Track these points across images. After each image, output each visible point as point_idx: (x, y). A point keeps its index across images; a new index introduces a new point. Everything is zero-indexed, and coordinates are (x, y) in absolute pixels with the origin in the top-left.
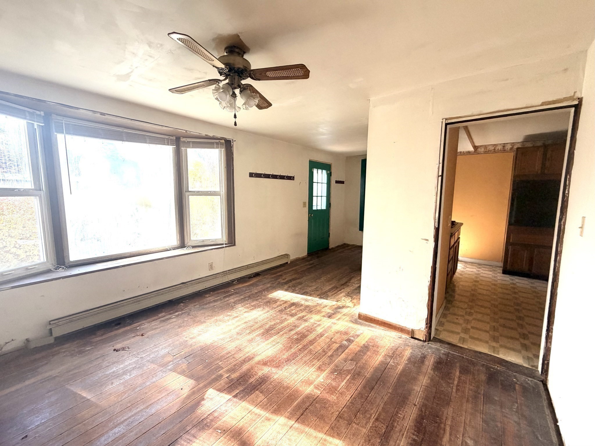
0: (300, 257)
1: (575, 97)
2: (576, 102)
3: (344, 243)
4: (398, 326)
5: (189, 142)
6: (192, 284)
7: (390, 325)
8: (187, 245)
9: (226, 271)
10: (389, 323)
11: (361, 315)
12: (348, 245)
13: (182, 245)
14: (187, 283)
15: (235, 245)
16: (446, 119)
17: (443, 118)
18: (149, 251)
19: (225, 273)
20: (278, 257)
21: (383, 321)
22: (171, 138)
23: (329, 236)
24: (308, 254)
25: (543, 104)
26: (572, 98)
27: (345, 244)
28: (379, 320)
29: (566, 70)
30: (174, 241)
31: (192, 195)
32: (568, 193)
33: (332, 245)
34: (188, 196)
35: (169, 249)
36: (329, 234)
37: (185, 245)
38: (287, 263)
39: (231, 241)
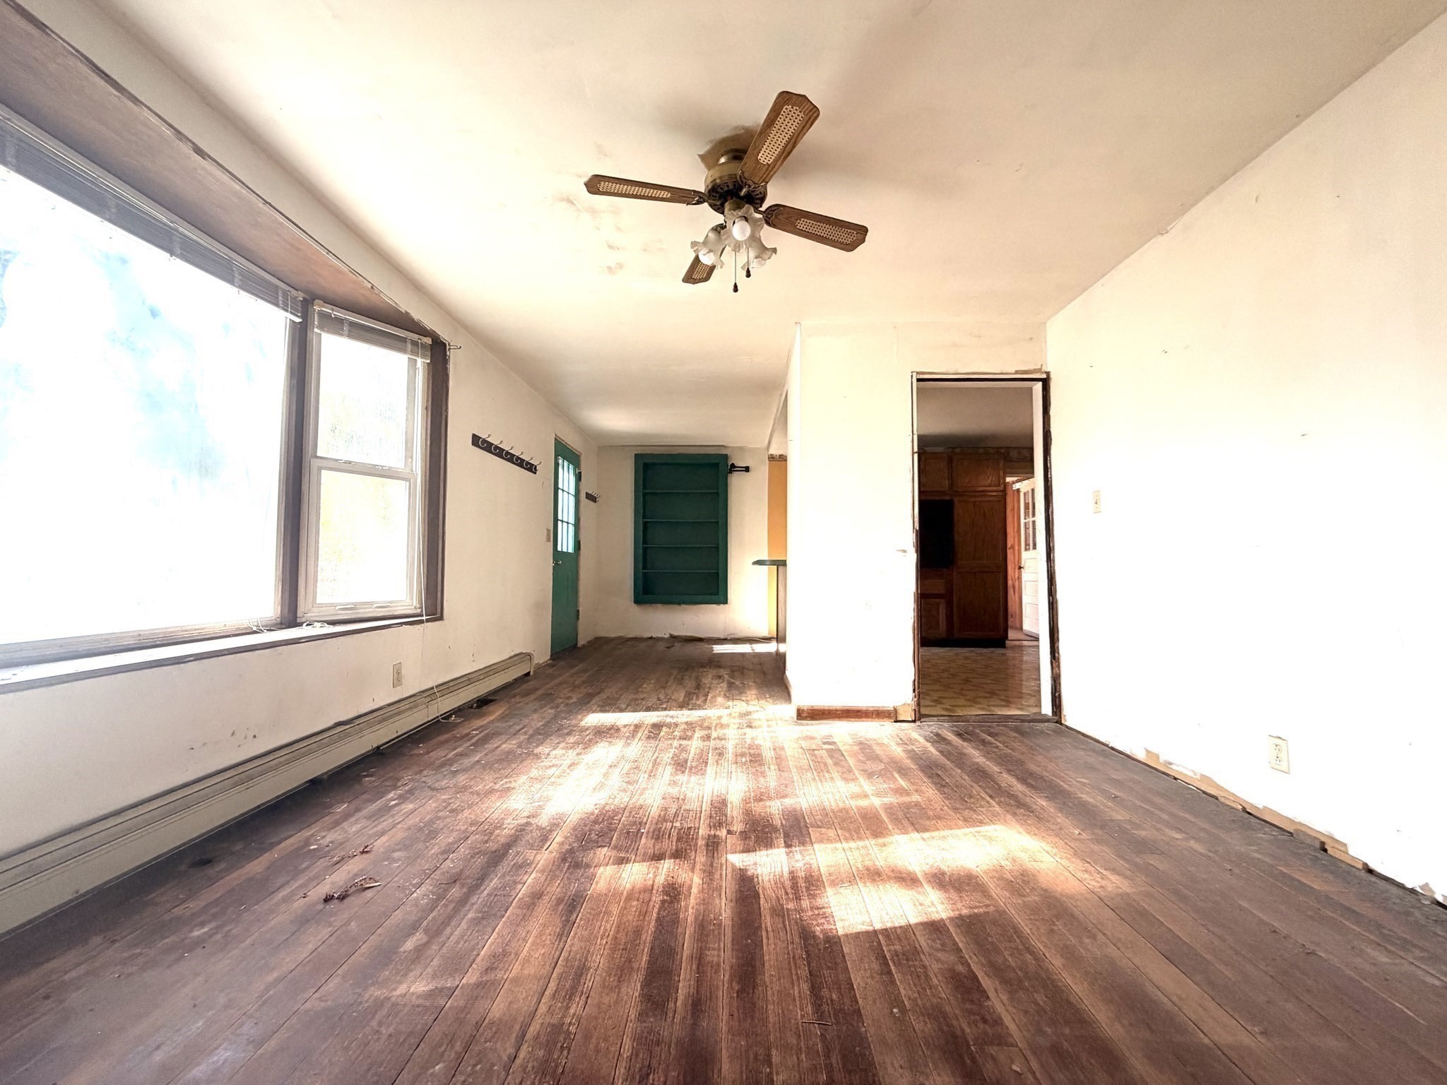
0: (541, 662)
1: (1043, 371)
2: (1044, 376)
3: (597, 635)
4: (871, 709)
5: (341, 321)
6: (370, 725)
7: (858, 711)
8: (303, 620)
9: (432, 688)
10: (855, 709)
11: (803, 711)
12: (607, 641)
13: (290, 618)
14: (358, 722)
15: (441, 618)
16: (918, 373)
17: (913, 370)
18: (195, 633)
19: (428, 694)
20: (516, 658)
21: (845, 708)
22: (294, 293)
23: (578, 618)
24: (551, 656)
25: (1017, 372)
26: (1039, 371)
27: (598, 639)
28: (838, 708)
29: (1031, 339)
30: (268, 605)
31: (331, 469)
32: (1051, 478)
33: (581, 642)
34: (320, 469)
35: (255, 629)
36: (578, 611)
37: (298, 620)
38: (528, 674)
39: (433, 608)
